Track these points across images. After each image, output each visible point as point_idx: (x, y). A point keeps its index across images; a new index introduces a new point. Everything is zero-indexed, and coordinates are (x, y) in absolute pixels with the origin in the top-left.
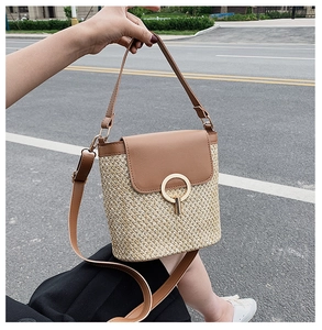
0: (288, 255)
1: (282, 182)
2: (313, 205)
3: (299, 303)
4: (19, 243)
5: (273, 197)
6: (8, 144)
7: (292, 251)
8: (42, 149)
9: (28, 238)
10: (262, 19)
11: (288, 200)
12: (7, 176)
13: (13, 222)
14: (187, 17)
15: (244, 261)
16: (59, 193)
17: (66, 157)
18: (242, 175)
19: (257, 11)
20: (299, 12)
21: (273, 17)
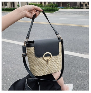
0: (83, 73)
1: (80, 53)
2: (89, 59)
3: (86, 87)
4: (6, 70)
5: (77, 57)
6: (2, 42)
7: (84, 72)
8: (12, 43)
9: (8, 68)
10: (72, 9)
11: (82, 58)
12: (2, 51)
13: (4, 64)
14: (51, 8)
15: (70, 75)
16: (17, 55)
17: (19, 46)
18: (69, 51)
19: (70, 7)
20: (82, 7)
21: (74, 8)
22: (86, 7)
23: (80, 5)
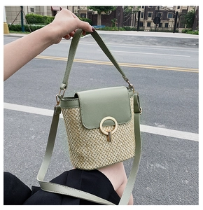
0: (157, 168)
1: (146, 124)
3: (168, 197)
5: (142, 133)
10: (121, 30)
19: (118, 26)
20: (141, 28)
21: (127, 29)
22: (149, 28)
23: (137, 23)
